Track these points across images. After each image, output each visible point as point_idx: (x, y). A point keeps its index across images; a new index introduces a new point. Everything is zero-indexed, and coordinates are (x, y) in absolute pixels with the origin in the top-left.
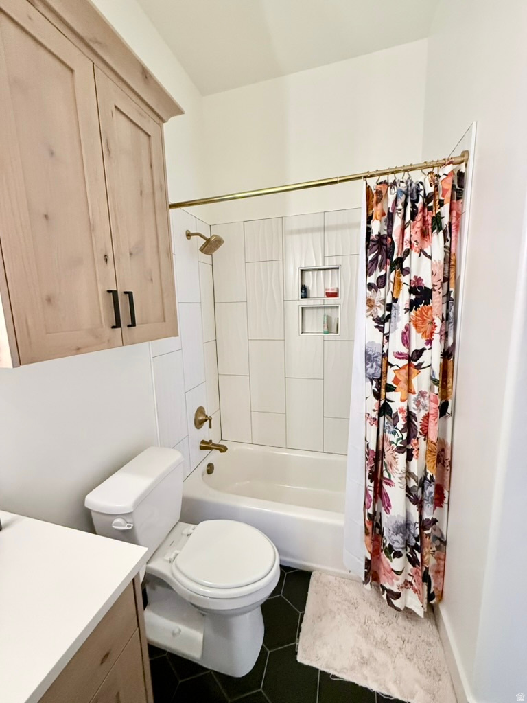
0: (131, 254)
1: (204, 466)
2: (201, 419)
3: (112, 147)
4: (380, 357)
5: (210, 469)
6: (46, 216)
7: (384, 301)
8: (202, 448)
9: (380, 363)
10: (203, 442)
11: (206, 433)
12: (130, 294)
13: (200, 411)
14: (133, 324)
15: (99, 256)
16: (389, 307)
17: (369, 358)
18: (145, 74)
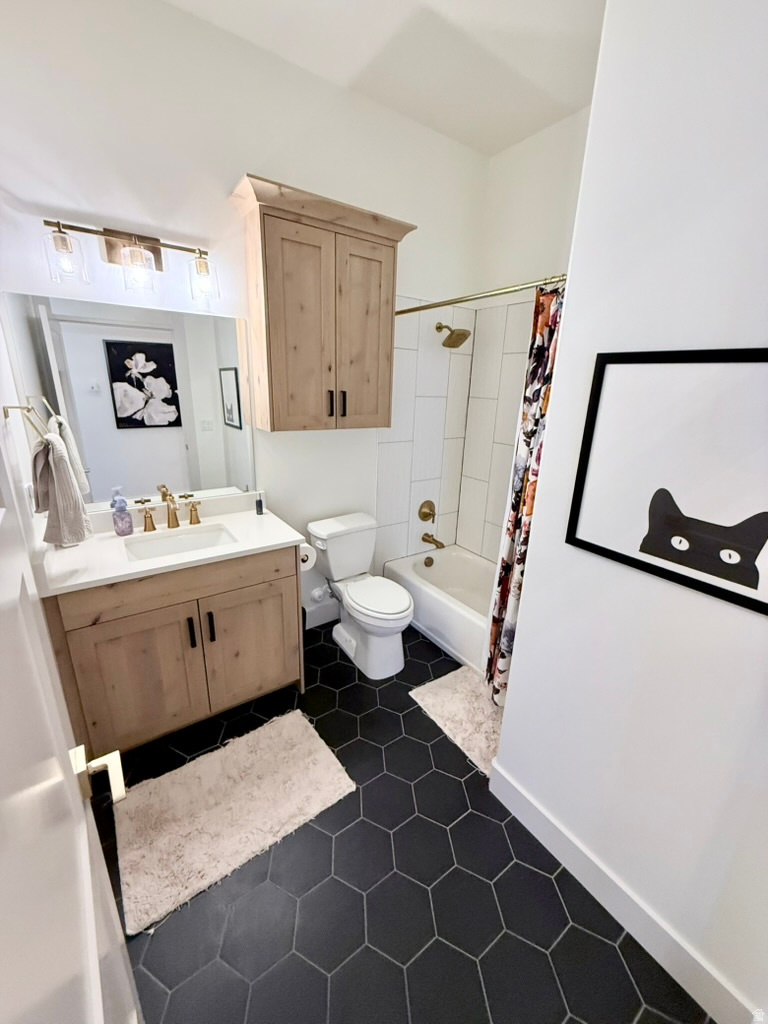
0: (351, 362)
1: (424, 557)
2: (427, 513)
3: (343, 289)
4: (522, 471)
5: (429, 562)
6: (295, 348)
7: (535, 415)
8: (424, 540)
9: (521, 476)
10: (426, 535)
11: (428, 527)
12: (344, 393)
13: (429, 504)
14: (344, 414)
15: (325, 368)
16: (537, 423)
17: (516, 471)
18: (376, 218)
